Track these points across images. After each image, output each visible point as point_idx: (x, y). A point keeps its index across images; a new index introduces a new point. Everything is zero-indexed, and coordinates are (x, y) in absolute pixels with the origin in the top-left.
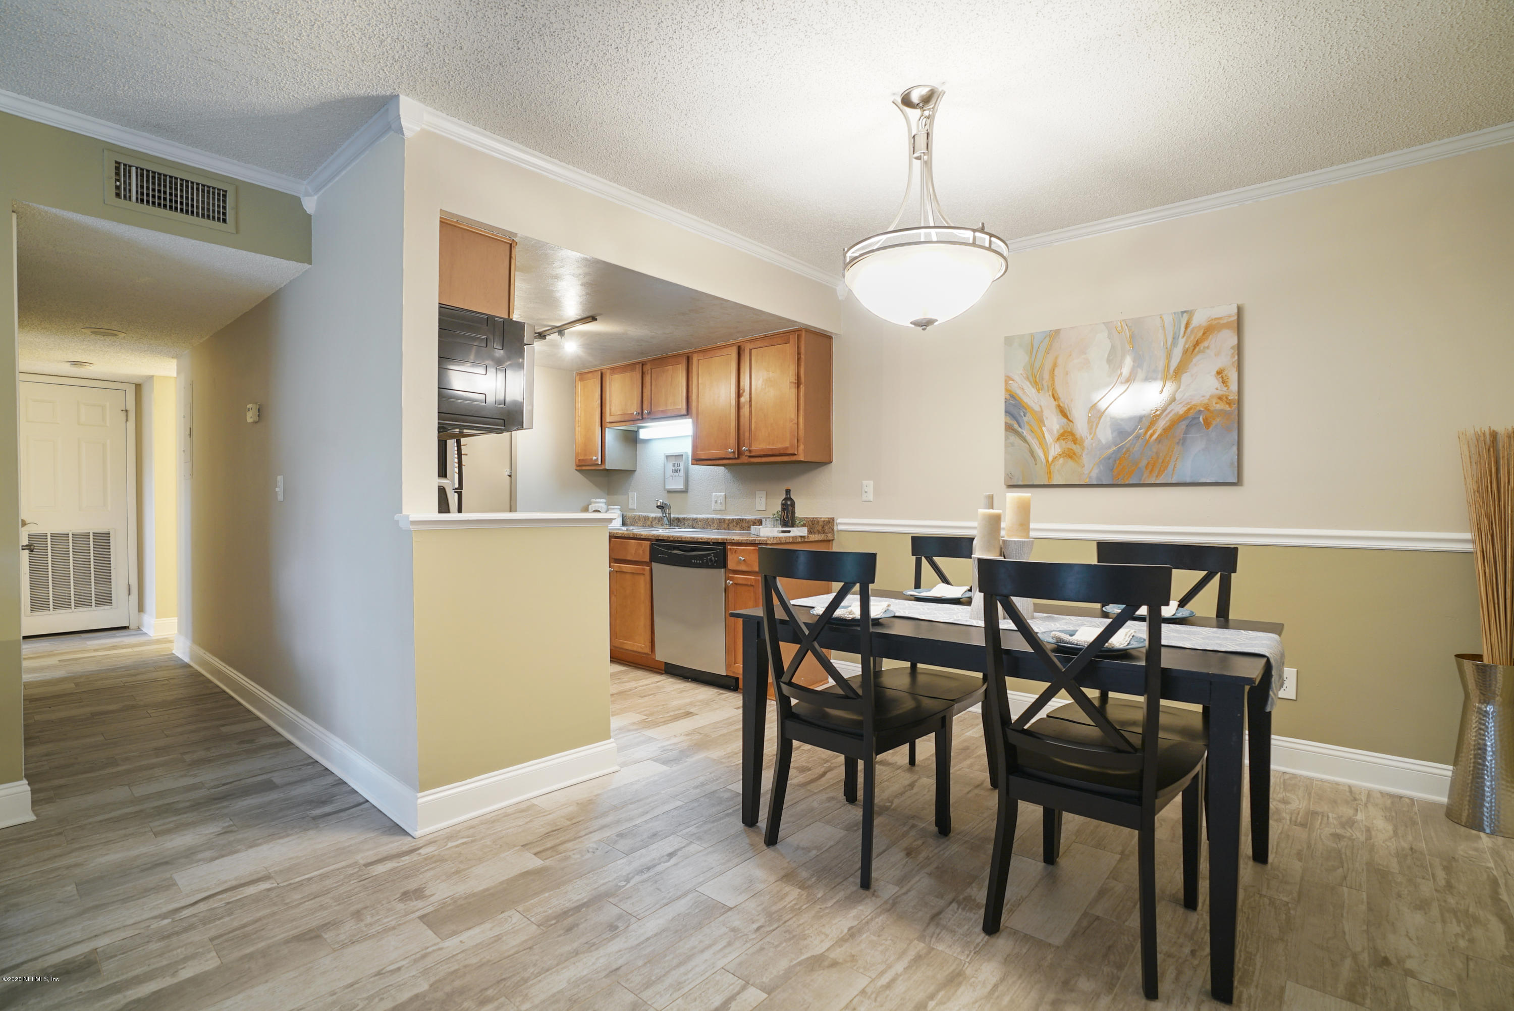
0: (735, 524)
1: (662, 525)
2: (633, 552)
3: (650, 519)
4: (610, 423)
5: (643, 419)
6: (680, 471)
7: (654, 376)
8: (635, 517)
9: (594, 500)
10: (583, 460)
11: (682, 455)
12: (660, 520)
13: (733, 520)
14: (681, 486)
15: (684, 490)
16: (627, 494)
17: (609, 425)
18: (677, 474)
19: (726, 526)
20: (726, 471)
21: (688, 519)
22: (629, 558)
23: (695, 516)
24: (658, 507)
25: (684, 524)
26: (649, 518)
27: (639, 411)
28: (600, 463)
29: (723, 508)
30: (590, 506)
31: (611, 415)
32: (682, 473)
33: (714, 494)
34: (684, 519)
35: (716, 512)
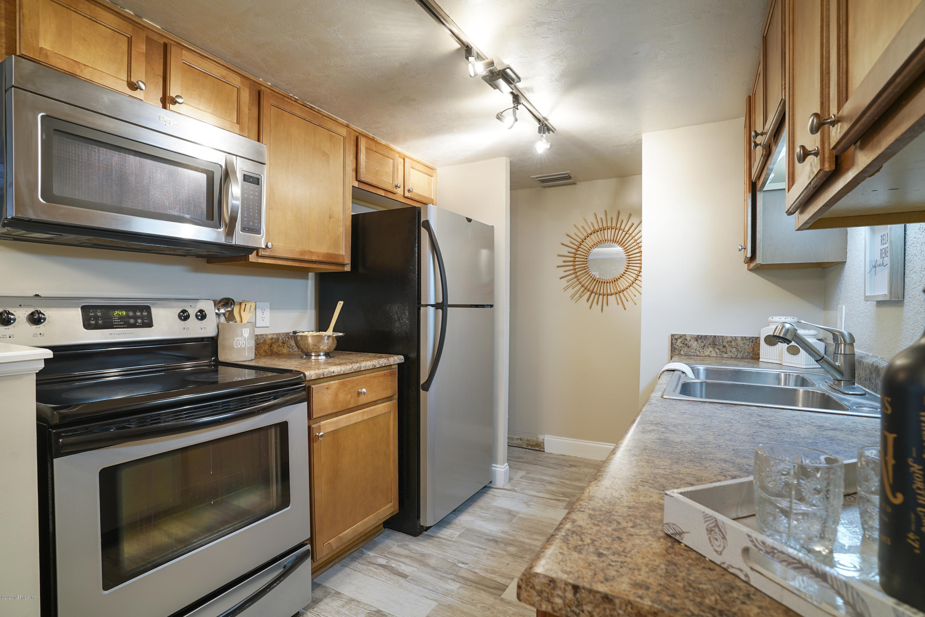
5: (770, 153)
9: (770, 318)
15: (889, 298)
16: (837, 308)
28: (749, 256)
30: (763, 329)
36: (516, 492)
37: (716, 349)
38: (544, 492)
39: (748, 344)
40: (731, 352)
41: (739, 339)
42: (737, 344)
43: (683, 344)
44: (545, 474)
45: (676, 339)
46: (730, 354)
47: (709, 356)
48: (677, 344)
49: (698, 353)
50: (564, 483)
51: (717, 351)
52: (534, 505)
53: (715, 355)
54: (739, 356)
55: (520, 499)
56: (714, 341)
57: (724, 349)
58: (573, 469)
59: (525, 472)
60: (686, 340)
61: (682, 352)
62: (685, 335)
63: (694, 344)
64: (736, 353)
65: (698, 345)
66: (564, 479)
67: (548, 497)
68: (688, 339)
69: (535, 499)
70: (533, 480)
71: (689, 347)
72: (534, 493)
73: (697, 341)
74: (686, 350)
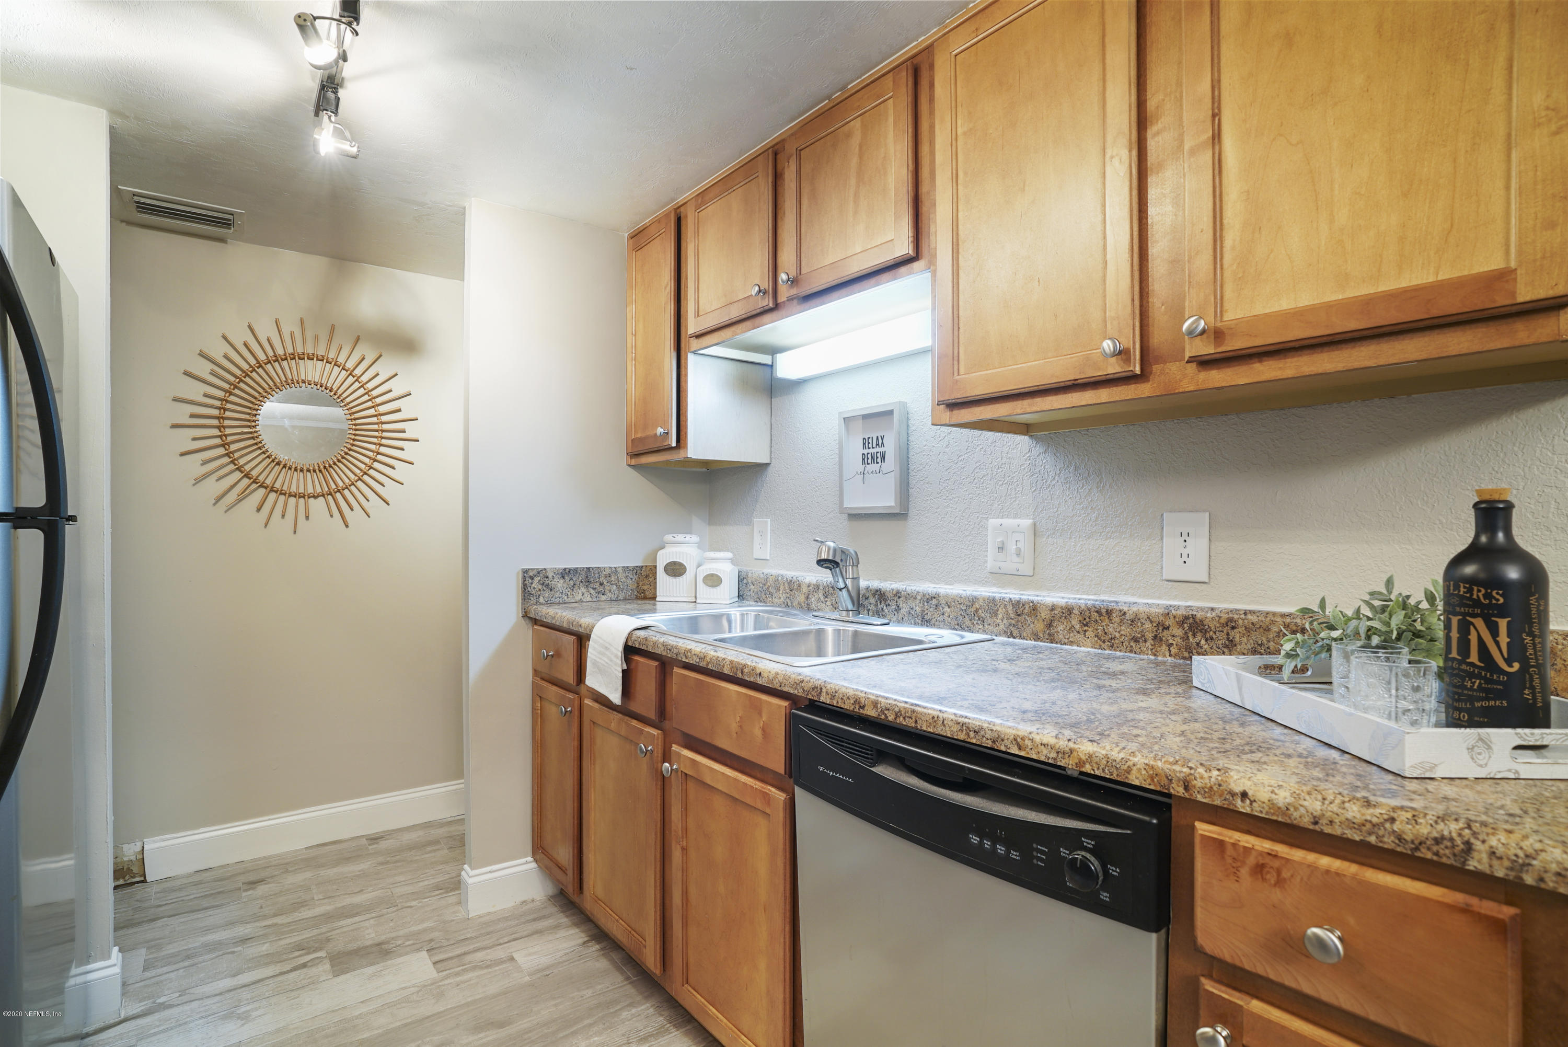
0: (1075, 622)
1: (835, 608)
2: (734, 727)
3: (805, 589)
4: (699, 336)
5: (776, 307)
6: (883, 458)
7: (806, 168)
8: (766, 580)
9: (669, 537)
10: (641, 440)
11: (891, 413)
12: (829, 591)
13: (1068, 611)
14: (887, 501)
15: (897, 511)
16: (750, 523)
17: (695, 344)
18: (875, 467)
19: (1040, 626)
20: (1038, 449)
21: (910, 596)
22: (723, 743)
23: (928, 587)
24: (820, 562)
25: (898, 609)
26: (799, 586)
27: (766, 284)
28: (674, 444)
29: (1026, 569)
30: (660, 553)
31: (697, 315)
32: (891, 462)
33: (993, 522)
34: (898, 594)
35: (998, 576)
36: (171, 1006)
37: (590, 589)
38: (249, 969)
39: (631, 577)
40: (610, 591)
41: (620, 570)
42: (618, 580)
43: (543, 584)
44: (208, 930)
45: (532, 578)
46: (609, 594)
47: (581, 601)
48: (533, 585)
49: (566, 598)
50: (275, 925)
51: (592, 591)
52: (256, 1009)
53: (589, 599)
54: (621, 597)
55: (201, 1018)
56: (587, 577)
57: (601, 589)
58: (262, 889)
59: (143, 951)
60: (547, 577)
61: (541, 600)
62: (545, 569)
63: (559, 584)
64: (616, 592)
65: (565, 585)
66: (265, 917)
67: (272, 974)
68: (550, 575)
69: (245, 994)
70: (188, 957)
71: (551, 590)
72: (228, 983)
73: (563, 577)
74: (547, 595)
